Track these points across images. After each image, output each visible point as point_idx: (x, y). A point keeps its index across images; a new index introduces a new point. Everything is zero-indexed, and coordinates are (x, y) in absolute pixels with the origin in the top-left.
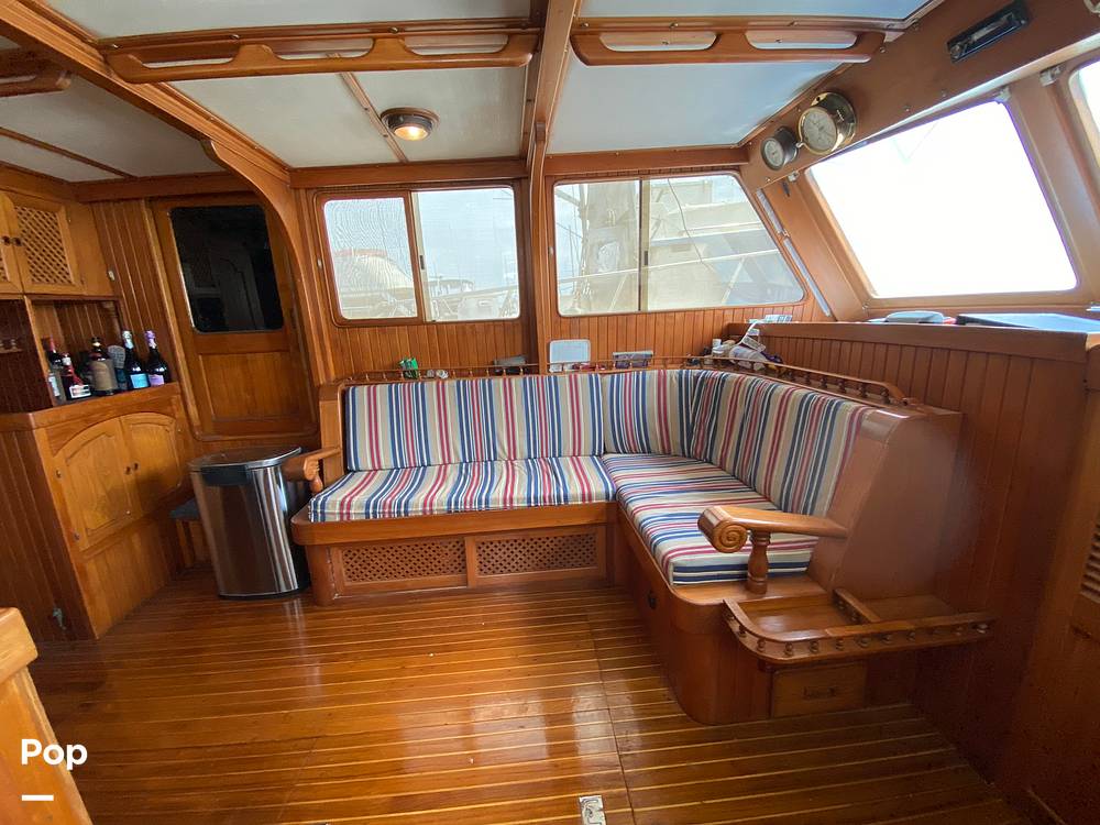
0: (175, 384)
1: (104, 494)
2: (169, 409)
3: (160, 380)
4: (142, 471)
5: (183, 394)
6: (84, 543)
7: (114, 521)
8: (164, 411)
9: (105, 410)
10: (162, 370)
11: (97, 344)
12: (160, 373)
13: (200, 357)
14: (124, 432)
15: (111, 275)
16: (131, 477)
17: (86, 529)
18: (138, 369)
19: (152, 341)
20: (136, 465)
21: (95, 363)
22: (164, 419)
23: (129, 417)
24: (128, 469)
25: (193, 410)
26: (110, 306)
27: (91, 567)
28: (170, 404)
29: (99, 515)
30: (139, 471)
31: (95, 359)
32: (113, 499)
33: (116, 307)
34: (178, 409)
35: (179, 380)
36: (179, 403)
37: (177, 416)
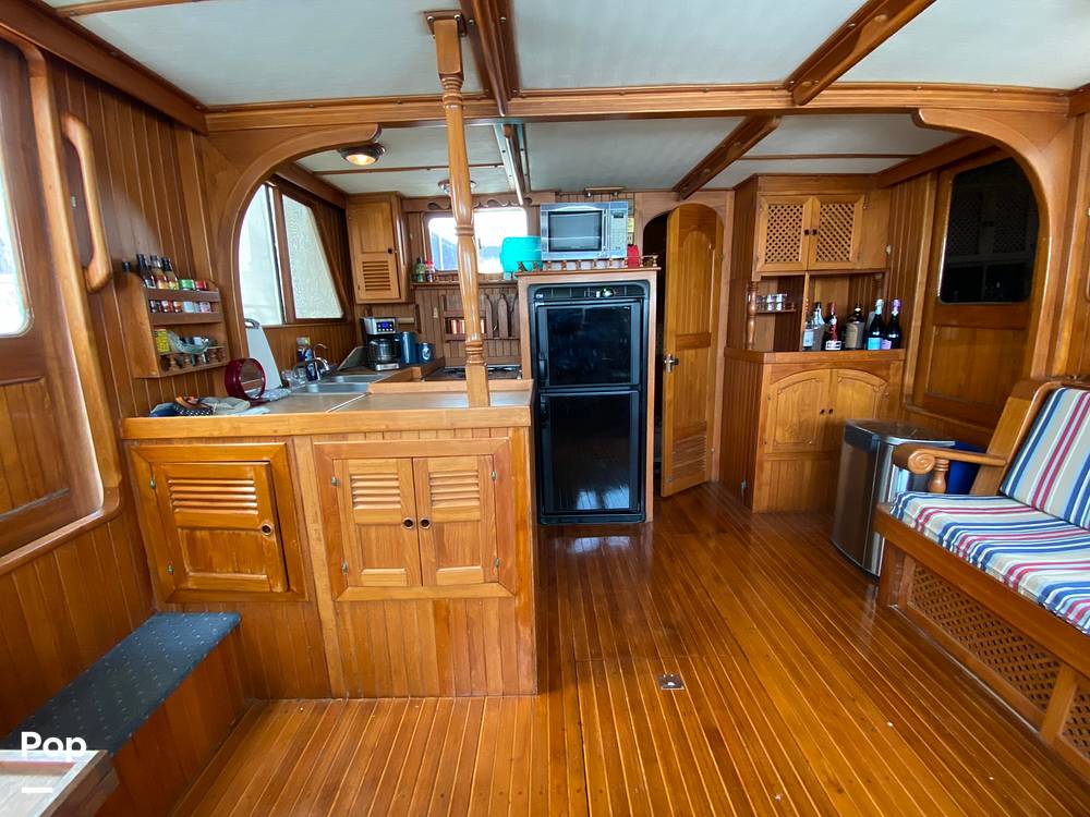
0: (901, 351)
1: (797, 422)
2: (884, 373)
3: (888, 344)
4: (836, 416)
5: (905, 361)
6: (768, 449)
7: (796, 444)
8: (879, 373)
9: (822, 362)
10: (894, 336)
11: (858, 310)
12: (890, 339)
13: (934, 328)
14: (831, 382)
15: (889, 250)
16: (824, 417)
17: (774, 440)
18: (878, 333)
19: (895, 309)
20: (831, 411)
21: (851, 325)
22: (876, 380)
23: (841, 371)
24: (823, 411)
25: (909, 379)
26: (879, 277)
27: (767, 466)
28: (888, 369)
29: (787, 436)
30: (832, 416)
31: (852, 321)
32: (802, 429)
33: (883, 278)
34: (895, 375)
35: (907, 348)
36: (898, 369)
37: (891, 381)
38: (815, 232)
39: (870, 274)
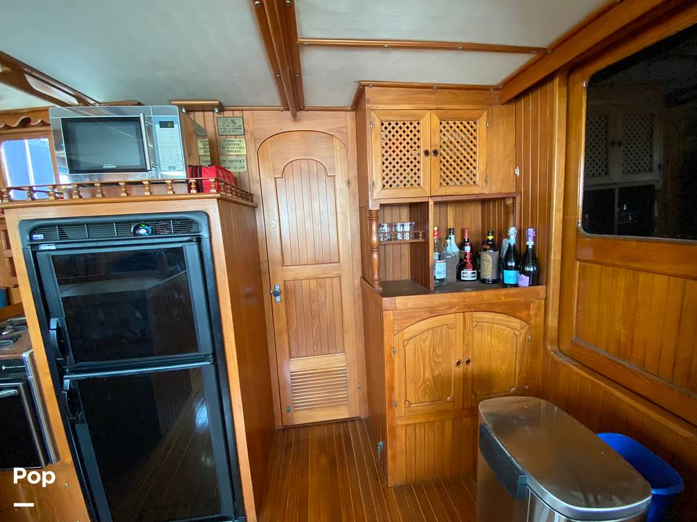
0: (541, 289)
1: (430, 377)
2: (524, 313)
3: (525, 279)
4: (474, 367)
5: (546, 299)
6: (400, 410)
7: (431, 402)
8: (518, 314)
11: (491, 238)
12: (527, 274)
13: (578, 263)
14: (465, 327)
15: (518, 173)
16: (460, 369)
17: (406, 400)
18: (513, 265)
19: (530, 239)
21: (485, 253)
22: (516, 323)
23: (476, 315)
24: (458, 363)
25: (553, 321)
26: (509, 202)
28: (528, 308)
29: (420, 393)
30: (470, 366)
31: (485, 250)
32: (440, 385)
33: (514, 203)
34: (536, 316)
35: (547, 284)
36: (538, 309)
37: (532, 322)
38: (435, 152)
39: (500, 200)
